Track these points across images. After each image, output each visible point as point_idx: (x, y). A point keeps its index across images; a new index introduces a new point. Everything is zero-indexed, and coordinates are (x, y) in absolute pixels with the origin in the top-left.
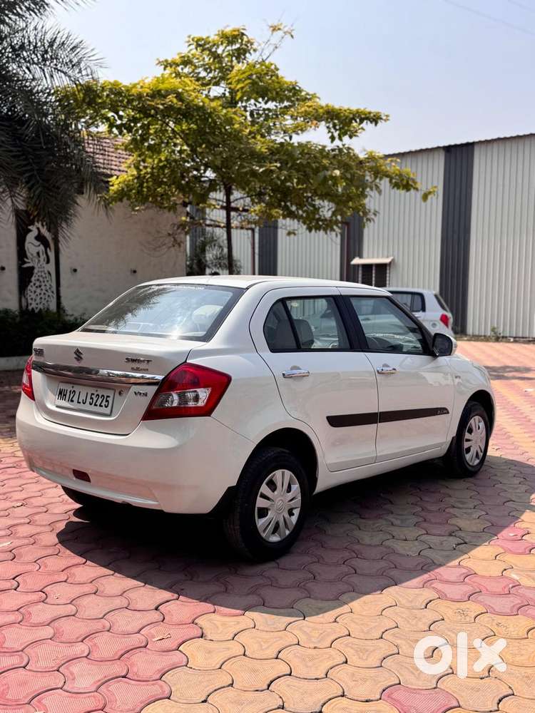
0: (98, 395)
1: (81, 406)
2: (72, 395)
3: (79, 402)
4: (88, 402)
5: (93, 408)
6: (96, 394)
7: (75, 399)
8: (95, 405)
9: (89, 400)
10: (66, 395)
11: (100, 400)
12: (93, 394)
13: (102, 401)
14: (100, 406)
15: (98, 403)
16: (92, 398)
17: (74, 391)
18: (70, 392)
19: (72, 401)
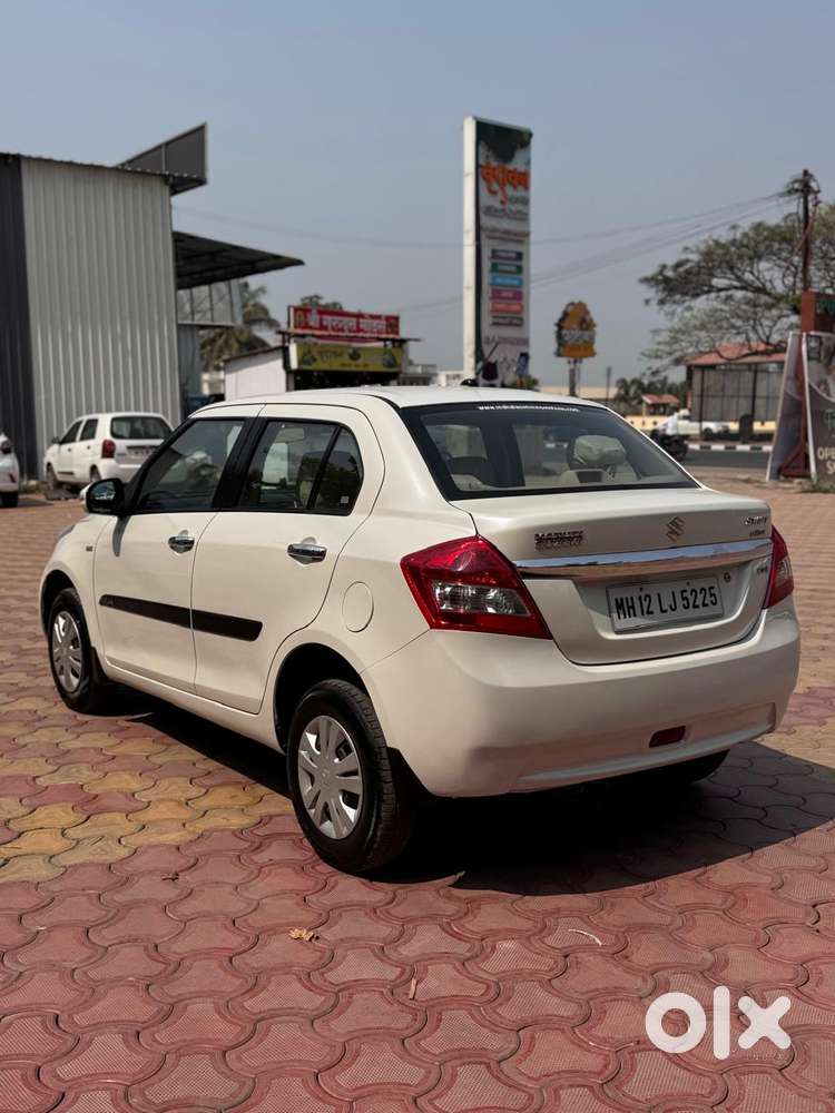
0: (693, 591)
1: (670, 616)
2: (645, 604)
3: (663, 611)
4: (680, 607)
5: (692, 613)
6: (689, 589)
7: (655, 607)
8: (695, 607)
9: (680, 602)
10: (633, 607)
11: (700, 597)
12: (685, 591)
13: (705, 596)
14: (704, 605)
15: (699, 602)
16: (684, 599)
17: (647, 596)
18: (640, 598)
19: (649, 613)
